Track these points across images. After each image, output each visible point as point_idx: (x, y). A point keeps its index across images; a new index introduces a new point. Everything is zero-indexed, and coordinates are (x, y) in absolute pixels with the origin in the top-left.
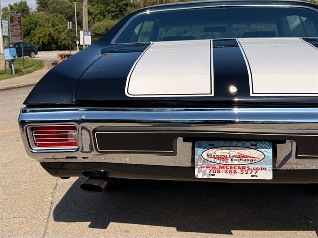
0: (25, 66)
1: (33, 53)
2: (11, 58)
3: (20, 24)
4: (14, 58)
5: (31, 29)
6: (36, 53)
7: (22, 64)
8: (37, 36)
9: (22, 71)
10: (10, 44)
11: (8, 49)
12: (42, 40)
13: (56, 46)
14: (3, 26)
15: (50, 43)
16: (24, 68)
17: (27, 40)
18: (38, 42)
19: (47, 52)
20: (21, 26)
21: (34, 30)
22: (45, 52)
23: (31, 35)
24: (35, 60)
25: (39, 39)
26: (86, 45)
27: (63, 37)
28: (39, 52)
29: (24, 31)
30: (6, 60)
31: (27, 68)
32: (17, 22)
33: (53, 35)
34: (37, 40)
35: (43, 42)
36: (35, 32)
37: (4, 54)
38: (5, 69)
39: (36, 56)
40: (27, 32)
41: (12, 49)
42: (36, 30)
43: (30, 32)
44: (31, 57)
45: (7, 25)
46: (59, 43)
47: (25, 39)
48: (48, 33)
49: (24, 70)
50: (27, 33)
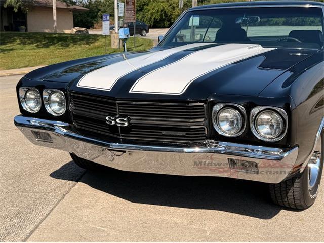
0: (136, 45)
1: (145, 32)
2: (124, 37)
3: (134, 6)
4: (126, 37)
5: (145, 5)
6: (147, 32)
7: (133, 43)
8: (150, 12)
9: (132, 50)
10: (124, 24)
11: (123, 29)
12: (154, 16)
13: (169, 23)
14: (119, 7)
15: (162, 20)
16: (135, 47)
17: (140, 16)
18: (151, 18)
19: (159, 29)
20: (134, 8)
21: (148, 5)
22: (157, 30)
23: (143, 10)
24: (145, 40)
25: (152, 15)
26: (194, 26)
27: (177, 13)
28: (150, 30)
29: (137, 6)
30: (120, 39)
31: (137, 46)
32: (132, 3)
33: (167, 11)
34: (150, 16)
35: (155, 18)
36: (149, 8)
37: (118, 33)
38: (118, 47)
39: (147, 35)
40: (140, 7)
41: (126, 29)
42: (150, 5)
43: (143, 7)
44: (142, 36)
45: (123, 6)
46: (172, 19)
47: (138, 15)
48: (161, 8)
49: (134, 49)
50: (140, 9)
